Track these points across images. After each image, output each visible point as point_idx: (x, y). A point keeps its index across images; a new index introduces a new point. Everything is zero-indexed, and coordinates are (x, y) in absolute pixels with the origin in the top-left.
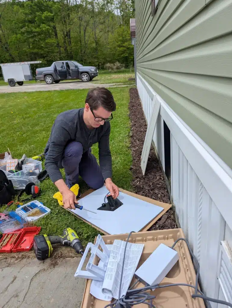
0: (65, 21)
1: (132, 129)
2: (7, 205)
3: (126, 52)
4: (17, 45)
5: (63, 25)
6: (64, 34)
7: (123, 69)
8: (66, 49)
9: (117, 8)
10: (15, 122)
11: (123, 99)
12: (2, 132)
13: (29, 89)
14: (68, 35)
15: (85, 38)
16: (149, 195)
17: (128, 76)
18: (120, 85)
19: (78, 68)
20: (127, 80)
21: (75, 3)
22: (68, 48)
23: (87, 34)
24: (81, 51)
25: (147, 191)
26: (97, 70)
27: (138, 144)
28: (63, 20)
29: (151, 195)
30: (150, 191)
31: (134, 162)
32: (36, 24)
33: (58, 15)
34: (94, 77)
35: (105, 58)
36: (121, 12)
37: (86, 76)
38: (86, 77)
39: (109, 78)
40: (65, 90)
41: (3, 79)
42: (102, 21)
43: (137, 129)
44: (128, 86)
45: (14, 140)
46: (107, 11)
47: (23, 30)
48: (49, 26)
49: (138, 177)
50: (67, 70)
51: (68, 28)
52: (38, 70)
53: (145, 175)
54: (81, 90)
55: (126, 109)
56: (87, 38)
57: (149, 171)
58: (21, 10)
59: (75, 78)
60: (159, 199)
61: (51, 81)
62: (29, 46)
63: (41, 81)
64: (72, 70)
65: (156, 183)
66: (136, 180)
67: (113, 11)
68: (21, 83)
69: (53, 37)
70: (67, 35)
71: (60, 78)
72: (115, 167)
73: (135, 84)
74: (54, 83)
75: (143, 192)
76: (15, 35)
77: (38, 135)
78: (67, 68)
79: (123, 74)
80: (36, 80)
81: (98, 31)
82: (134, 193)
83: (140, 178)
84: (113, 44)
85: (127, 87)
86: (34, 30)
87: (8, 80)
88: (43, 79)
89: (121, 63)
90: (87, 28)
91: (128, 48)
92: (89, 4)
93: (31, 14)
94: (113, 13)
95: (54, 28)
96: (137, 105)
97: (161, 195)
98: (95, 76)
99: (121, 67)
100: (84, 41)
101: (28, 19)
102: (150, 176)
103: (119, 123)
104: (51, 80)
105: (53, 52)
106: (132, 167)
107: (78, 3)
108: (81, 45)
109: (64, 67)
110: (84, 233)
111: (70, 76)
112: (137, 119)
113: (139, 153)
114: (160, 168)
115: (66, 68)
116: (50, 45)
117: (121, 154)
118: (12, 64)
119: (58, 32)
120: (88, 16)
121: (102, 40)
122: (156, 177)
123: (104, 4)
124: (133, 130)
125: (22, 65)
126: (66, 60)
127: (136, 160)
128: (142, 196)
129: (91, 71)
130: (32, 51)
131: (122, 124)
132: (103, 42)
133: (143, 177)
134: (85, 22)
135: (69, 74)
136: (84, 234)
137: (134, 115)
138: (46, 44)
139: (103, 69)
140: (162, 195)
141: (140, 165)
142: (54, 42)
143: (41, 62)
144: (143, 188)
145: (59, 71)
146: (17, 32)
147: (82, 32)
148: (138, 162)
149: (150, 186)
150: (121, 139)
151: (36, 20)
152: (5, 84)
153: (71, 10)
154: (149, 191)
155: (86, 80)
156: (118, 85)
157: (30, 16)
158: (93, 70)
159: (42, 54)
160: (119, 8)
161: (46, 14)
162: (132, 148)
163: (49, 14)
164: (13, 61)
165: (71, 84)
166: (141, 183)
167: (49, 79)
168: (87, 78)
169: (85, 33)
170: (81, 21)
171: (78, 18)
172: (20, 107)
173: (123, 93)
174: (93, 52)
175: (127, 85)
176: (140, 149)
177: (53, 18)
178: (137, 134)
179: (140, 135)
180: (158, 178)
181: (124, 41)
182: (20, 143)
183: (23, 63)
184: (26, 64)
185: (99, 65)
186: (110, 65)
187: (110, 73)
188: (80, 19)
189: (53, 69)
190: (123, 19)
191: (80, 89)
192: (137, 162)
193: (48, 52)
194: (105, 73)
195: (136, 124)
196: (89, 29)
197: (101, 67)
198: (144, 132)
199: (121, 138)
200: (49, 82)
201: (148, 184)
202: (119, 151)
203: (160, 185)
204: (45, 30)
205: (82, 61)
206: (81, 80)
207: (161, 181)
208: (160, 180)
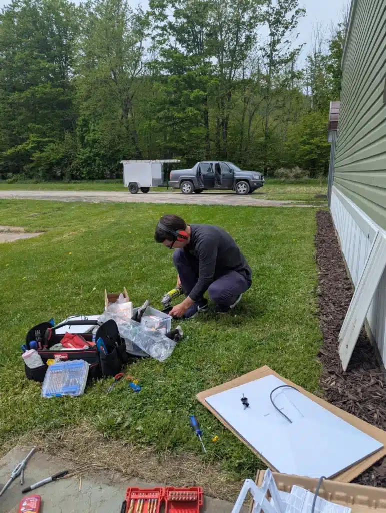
0: (223, 104)
1: (322, 282)
2: (114, 378)
3: (314, 152)
4: (149, 136)
5: (220, 109)
6: (218, 122)
7: (306, 178)
8: (218, 145)
9: (308, 84)
10: (133, 247)
11: (304, 228)
12: (114, 260)
13: (155, 199)
14: (224, 123)
15: (249, 129)
16: (357, 411)
17: (314, 190)
18: (300, 204)
19: (234, 174)
20: (313, 196)
21: (241, 77)
22: (222, 143)
23: (253, 123)
24: (241, 147)
25: (351, 401)
26: (263, 178)
27: (333, 310)
28: (220, 102)
29: (359, 411)
30: (358, 403)
31: (326, 342)
32: (179, 107)
33: (214, 95)
34: (256, 189)
35: (277, 160)
36: (313, 91)
37: (244, 185)
38: (245, 187)
39: (282, 191)
40: (210, 206)
41: (122, 182)
42: (280, 103)
43: (330, 283)
44: (315, 207)
45: (129, 274)
46: (291, 88)
47: (161, 114)
48: (198, 109)
49: (334, 372)
50: (216, 174)
51: (226, 114)
52: (173, 172)
53: (347, 371)
54: (234, 207)
55: (310, 246)
56: (252, 129)
57: (356, 365)
58: (163, 87)
59: (226, 188)
60: (375, 423)
61: (189, 190)
62: (165, 138)
63: (175, 188)
64: (224, 175)
65: (369, 390)
66: (330, 378)
67: (300, 89)
68: (145, 190)
69: (201, 126)
70: (222, 124)
71: (203, 186)
72: (290, 345)
73: (327, 205)
74: (193, 193)
75: (345, 403)
76: (148, 122)
77: (164, 270)
78: (216, 172)
79: (307, 187)
80: (168, 186)
81: (271, 119)
82: (326, 400)
83: (337, 376)
84: (294, 139)
85: (313, 208)
86: (176, 115)
87: (130, 183)
88: (178, 186)
89: (304, 170)
90: (255, 113)
91: (318, 147)
92: (263, 79)
93: (175, 92)
94: (300, 91)
95: (206, 112)
96: (331, 241)
97: (380, 417)
98: (259, 187)
99: (302, 175)
100: (247, 133)
101: (169, 100)
102: (356, 374)
103: (295, 268)
104: (189, 188)
105: (198, 148)
106: (322, 351)
107: (245, 78)
108: (242, 138)
109: (213, 170)
110: (235, 457)
111: (220, 184)
112: (329, 266)
113: (334, 327)
114: (377, 362)
115: (214, 172)
116: (195, 137)
117: (302, 324)
118: (139, 162)
119: (210, 118)
120: (258, 96)
121: (277, 131)
122: (369, 378)
123: (287, 79)
124: (323, 284)
125: (153, 163)
126: (217, 160)
127: (330, 340)
128: (341, 409)
129: (254, 179)
130: (169, 145)
131: (302, 271)
132: (277, 135)
133: (344, 374)
134: (253, 104)
135: (219, 180)
136: (233, 459)
137: (325, 257)
138: (191, 135)
139: (272, 175)
140: (382, 416)
141: (337, 349)
142: (201, 133)
143: (179, 161)
144: (343, 396)
145: (204, 176)
146: (152, 117)
147: (247, 120)
148: (334, 343)
149: (358, 394)
150: (301, 297)
151: (181, 100)
152: (124, 189)
153: (234, 87)
154: (356, 404)
155: (242, 192)
156: (297, 204)
157: (173, 96)
158: (257, 177)
159: (181, 150)
160: (311, 85)
161: (197, 92)
162: (322, 316)
163: (201, 92)
164: (139, 157)
165: (220, 197)
166: (339, 384)
167: (187, 187)
168: (245, 189)
169: (250, 121)
170: (247, 103)
171: (243, 100)
172: (141, 225)
173: (305, 219)
174: (259, 150)
175: (312, 206)
176: (338, 321)
177: (206, 99)
178: (331, 292)
179: (336, 294)
180: (373, 381)
181: (312, 135)
182: (137, 281)
183: (154, 161)
184: (157, 163)
185: (266, 171)
186: (284, 171)
187: (284, 183)
188: (246, 101)
189: (195, 173)
190: (315, 101)
191: (233, 205)
192: (330, 343)
193: (191, 147)
194: (275, 183)
195: (328, 274)
196: (258, 116)
197: (269, 173)
198: (343, 291)
199: (301, 295)
200: (186, 191)
201: (353, 389)
202: (296, 318)
203: (378, 395)
204: (192, 115)
205: (240, 162)
206: (235, 192)
207: (379, 388)
208: (376, 385)
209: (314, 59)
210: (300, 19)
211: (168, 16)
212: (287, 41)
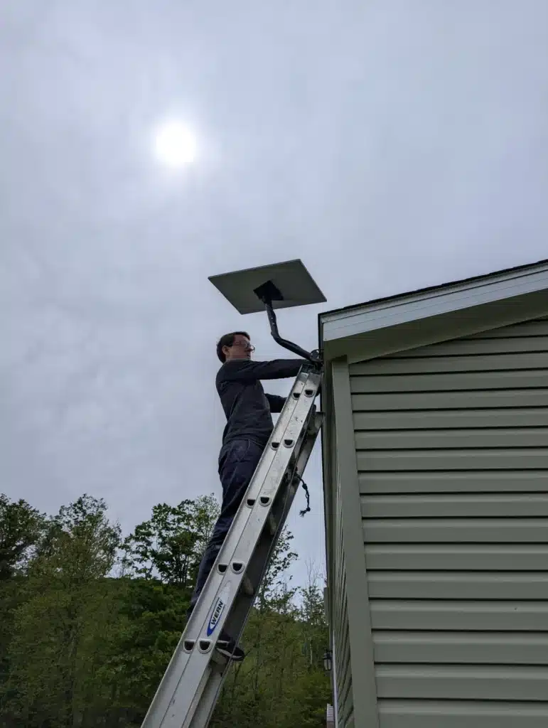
209: (308, 593)
210: (292, 561)
211: (152, 543)
212: (280, 582)
